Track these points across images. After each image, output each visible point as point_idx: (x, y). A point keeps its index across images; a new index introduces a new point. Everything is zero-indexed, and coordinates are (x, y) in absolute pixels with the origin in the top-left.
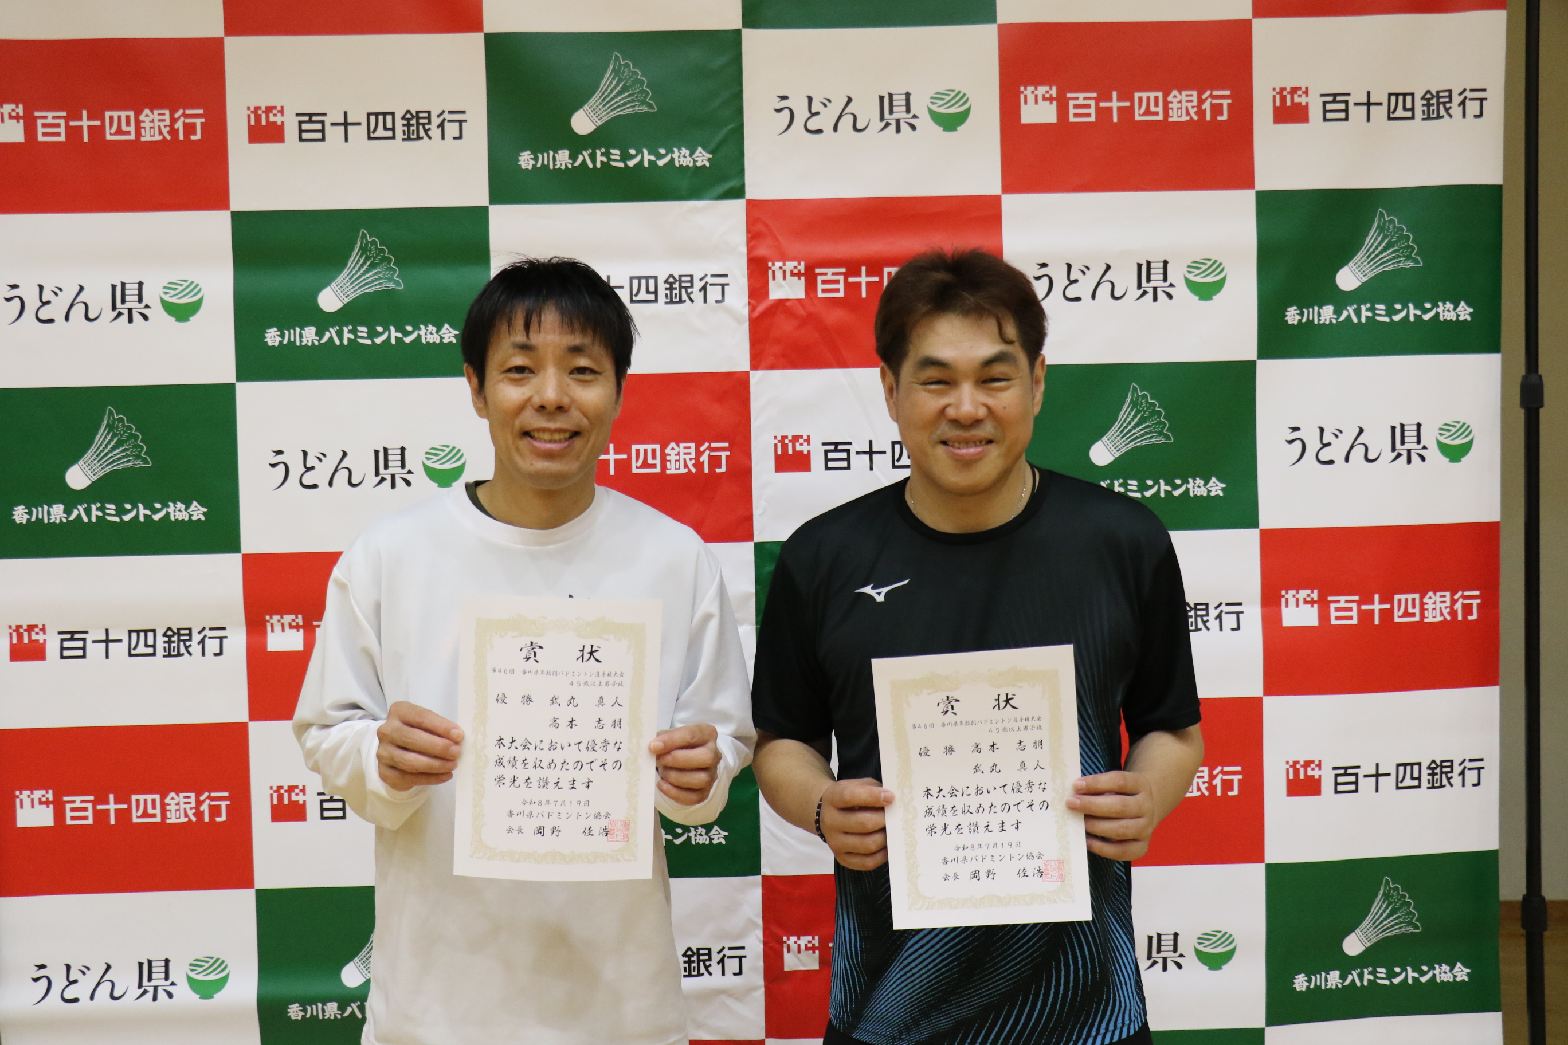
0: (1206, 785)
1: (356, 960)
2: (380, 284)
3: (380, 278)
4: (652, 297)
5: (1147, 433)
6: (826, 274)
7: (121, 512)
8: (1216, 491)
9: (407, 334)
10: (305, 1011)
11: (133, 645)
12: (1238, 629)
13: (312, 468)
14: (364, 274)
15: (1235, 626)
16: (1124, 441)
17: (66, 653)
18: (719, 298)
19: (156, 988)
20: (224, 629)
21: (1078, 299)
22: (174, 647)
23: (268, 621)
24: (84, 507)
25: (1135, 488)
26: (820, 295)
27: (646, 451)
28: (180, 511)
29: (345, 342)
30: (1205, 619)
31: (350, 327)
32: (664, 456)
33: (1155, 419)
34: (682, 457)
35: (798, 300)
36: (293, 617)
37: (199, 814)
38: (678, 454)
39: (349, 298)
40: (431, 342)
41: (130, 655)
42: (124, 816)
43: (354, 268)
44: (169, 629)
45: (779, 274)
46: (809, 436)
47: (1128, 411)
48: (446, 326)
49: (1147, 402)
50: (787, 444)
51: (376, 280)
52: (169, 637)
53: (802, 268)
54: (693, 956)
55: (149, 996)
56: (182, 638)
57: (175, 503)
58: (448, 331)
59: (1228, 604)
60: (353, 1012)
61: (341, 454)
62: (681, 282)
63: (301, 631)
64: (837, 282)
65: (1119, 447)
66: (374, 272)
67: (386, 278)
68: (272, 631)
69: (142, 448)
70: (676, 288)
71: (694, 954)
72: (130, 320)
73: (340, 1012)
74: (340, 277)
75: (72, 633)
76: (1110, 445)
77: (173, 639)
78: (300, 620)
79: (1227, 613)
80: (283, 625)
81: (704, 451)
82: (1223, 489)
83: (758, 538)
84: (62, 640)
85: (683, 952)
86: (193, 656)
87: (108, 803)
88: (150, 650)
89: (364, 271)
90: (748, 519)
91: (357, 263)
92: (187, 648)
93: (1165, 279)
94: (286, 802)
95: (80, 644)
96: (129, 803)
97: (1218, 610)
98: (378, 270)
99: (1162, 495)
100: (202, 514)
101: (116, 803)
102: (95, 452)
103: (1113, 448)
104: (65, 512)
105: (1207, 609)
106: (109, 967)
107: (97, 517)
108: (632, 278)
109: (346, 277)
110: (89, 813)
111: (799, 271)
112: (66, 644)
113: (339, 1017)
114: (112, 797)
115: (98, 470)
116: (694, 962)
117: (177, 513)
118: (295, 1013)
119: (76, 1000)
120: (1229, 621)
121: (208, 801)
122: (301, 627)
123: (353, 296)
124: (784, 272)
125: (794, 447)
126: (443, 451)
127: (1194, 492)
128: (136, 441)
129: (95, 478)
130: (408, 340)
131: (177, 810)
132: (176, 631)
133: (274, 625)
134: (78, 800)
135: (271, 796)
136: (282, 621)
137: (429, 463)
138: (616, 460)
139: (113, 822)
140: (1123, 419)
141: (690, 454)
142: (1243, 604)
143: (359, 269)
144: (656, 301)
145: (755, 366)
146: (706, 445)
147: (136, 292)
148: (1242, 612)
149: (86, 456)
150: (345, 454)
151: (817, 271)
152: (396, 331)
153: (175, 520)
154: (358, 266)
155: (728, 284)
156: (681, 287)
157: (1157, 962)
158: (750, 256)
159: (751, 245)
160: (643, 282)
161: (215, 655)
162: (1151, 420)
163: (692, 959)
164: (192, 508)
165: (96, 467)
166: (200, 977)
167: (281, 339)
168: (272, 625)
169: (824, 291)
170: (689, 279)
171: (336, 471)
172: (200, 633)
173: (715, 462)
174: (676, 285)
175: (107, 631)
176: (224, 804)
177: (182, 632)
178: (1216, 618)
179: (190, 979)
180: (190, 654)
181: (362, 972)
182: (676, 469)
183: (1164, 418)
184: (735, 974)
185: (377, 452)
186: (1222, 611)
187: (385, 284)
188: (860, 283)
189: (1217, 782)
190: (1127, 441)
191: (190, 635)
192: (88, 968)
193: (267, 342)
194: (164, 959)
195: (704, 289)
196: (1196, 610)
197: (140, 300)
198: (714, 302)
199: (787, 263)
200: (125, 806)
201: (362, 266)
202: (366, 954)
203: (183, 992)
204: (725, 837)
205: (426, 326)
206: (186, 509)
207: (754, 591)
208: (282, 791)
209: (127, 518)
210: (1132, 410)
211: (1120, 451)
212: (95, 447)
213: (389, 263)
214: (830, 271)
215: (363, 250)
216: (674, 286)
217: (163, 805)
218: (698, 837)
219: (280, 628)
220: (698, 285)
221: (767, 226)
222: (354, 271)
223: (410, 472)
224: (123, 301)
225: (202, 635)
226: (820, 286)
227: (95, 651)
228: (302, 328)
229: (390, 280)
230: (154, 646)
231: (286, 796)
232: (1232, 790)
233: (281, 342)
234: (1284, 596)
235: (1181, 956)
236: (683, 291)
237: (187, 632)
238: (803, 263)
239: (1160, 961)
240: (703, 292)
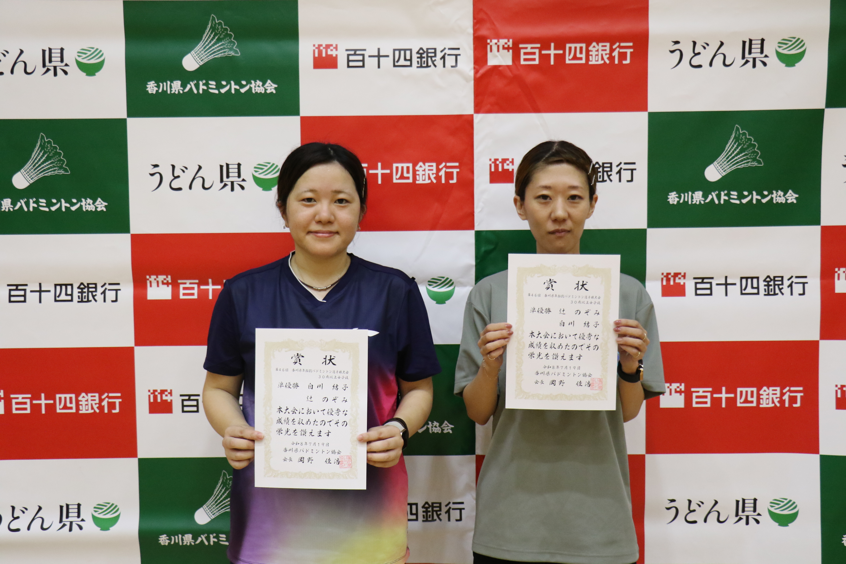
0: (778, 399)
1: (205, 506)
2: (224, 52)
3: (224, 48)
4: (408, 63)
5: (745, 159)
6: (526, 48)
7: (49, 204)
8: (792, 199)
9: (242, 86)
10: (170, 539)
11: (58, 294)
12: (804, 294)
13: (178, 177)
14: (213, 45)
15: (802, 292)
16: (729, 165)
17: (13, 299)
18: (454, 64)
19: (71, 523)
20: (118, 284)
21: (700, 66)
22: (85, 296)
23: (148, 279)
24: (24, 201)
25: (736, 197)
26: (522, 62)
27: (402, 168)
28: (89, 204)
29: (201, 92)
30: (781, 287)
31: (204, 82)
32: (415, 171)
33: (751, 150)
34: (427, 172)
35: (508, 66)
36: (165, 277)
37: (101, 408)
38: (424, 170)
39: (203, 61)
40: (259, 92)
41: (56, 301)
42: (51, 408)
43: (207, 41)
44: (82, 284)
45: (495, 48)
46: (513, 159)
47: (732, 144)
48: (269, 81)
49: (746, 138)
50: (498, 164)
51: (222, 49)
52: (82, 289)
53: (510, 43)
54: (429, 508)
55: (67, 528)
56: (90, 290)
57: (86, 199)
58: (270, 85)
59: (797, 277)
60: (202, 541)
61: (198, 167)
62: (428, 53)
63: (170, 286)
64: (534, 53)
65: (725, 169)
66: (220, 44)
67: (228, 48)
68: (151, 286)
69: (64, 162)
70: (424, 57)
71: (430, 506)
72: (55, 74)
73: (193, 541)
74: (197, 47)
75: (17, 286)
76: (719, 168)
77: (84, 290)
78: (169, 279)
79: (796, 283)
80: (158, 282)
81: (442, 168)
82: (796, 198)
83: (478, 227)
84: (10, 290)
85: (422, 505)
86: (97, 302)
87: (40, 399)
88: (69, 298)
89: (213, 43)
90: (471, 215)
91: (209, 38)
92: (93, 296)
93: (762, 52)
94: (159, 400)
95: (22, 293)
96: (55, 400)
97: (790, 281)
98: (223, 42)
99: (754, 202)
100: (104, 207)
101: (46, 399)
102: (32, 164)
103: (721, 169)
104: (11, 204)
105: (782, 280)
106: (40, 508)
107: (33, 207)
108: (394, 50)
109: (201, 47)
110: (28, 406)
111: (509, 46)
112: (13, 293)
113: (193, 544)
114: (43, 395)
115: (34, 176)
116: (430, 511)
117: (87, 206)
118: (164, 541)
119: (18, 530)
120: (798, 289)
121: (107, 399)
122: (170, 284)
123: (206, 60)
124: (498, 46)
125: (503, 166)
126: (266, 166)
127: (776, 200)
128: (60, 156)
129: (32, 181)
130: (243, 91)
131: (86, 405)
132: (86, 285)
133: (152, 282)
134: (20, 397)
135: (149, 396)
136: (157, 279)
137: (256, 175)
138: (382, 174)
139: (43, 412)
140: (729, 150)
141: (432, 170)
142: (808, 277)
143: (210, 42)
144: (411, 66)
145: (478, 110)
146: (444, 164)
147: (59, 55)
148: (807, 283)
149: (26, 166)
150: (200, 168)
151: (521, 46)
152: (235, 84)
153: (86, 210)
154: (210, 40)
155: (460, 55)
156: (428, 57)
157: (742, 519)
158: (475, 35)
159: (476, 27)
160: (402, 52)
161: (113, 301)
162: (748, 150)
163: (429, 510)
164: (97, 202)
165: (32, 174)
166: (101, 516)
167: (157, 89)
168: (151, 282)
169: (525, 60)
170: (433, 51)
171: (194, 179)
172: (102, 286)
173: (449, 176)
174: (425, 55)
175: (40, 284)
176: (117, 401)
177: (90, 286)
178: (788, 287)
179: (94, 518)
180: (96, 301)
181: (208, 514)
182: (423, 180)
183: (757, 149)
184: (457, 520)
185: (221, 167)
186: (792, 282)
187: (228, 52)
188: (550, 55)
189: (786, 397)
190: (731, 165)
191: (96, 288)
192: (26, 509)
193: (148, 91)
194: (77, 504)
195: (443, 58)
196: (775, 281)
197: (62, 61)
198: (450, 67)
199: (501, 40)
200: (52, 402)
201: (212, 39)
202: (211, 503)
203: (89, 526)
204: (452, 429)
205: (255, 81)
206: (93, 203)
207: (473, 262)
208: (156, 393)
209: (53, 209)
210: (735, 143)
211: (726, 172)
212: (32, 160)
213: (230, 38)
214: (529, 46)
215: (213, 29)
216: (423, 56)
217: (77, 402)
218: (434, 428)
219: (156, 284)
220: (439, 55)
221: (486, 14)
222: (207, 43)
223: (243, 180)
224: (50, 61)
225: (104, 288)
226: (523, 57)
227: (32, 297)
228: (171, 82)
229: (231, 49)
230: (71, 295)
231: (159, 396)
232: (796, 403)
233: (157, 91)
234: (837, 272)
235: (759, 515)
236: (429, 59)
237: (94, 286)
238: (511, 40)
239: (744, 518)
240: (443, 60)
